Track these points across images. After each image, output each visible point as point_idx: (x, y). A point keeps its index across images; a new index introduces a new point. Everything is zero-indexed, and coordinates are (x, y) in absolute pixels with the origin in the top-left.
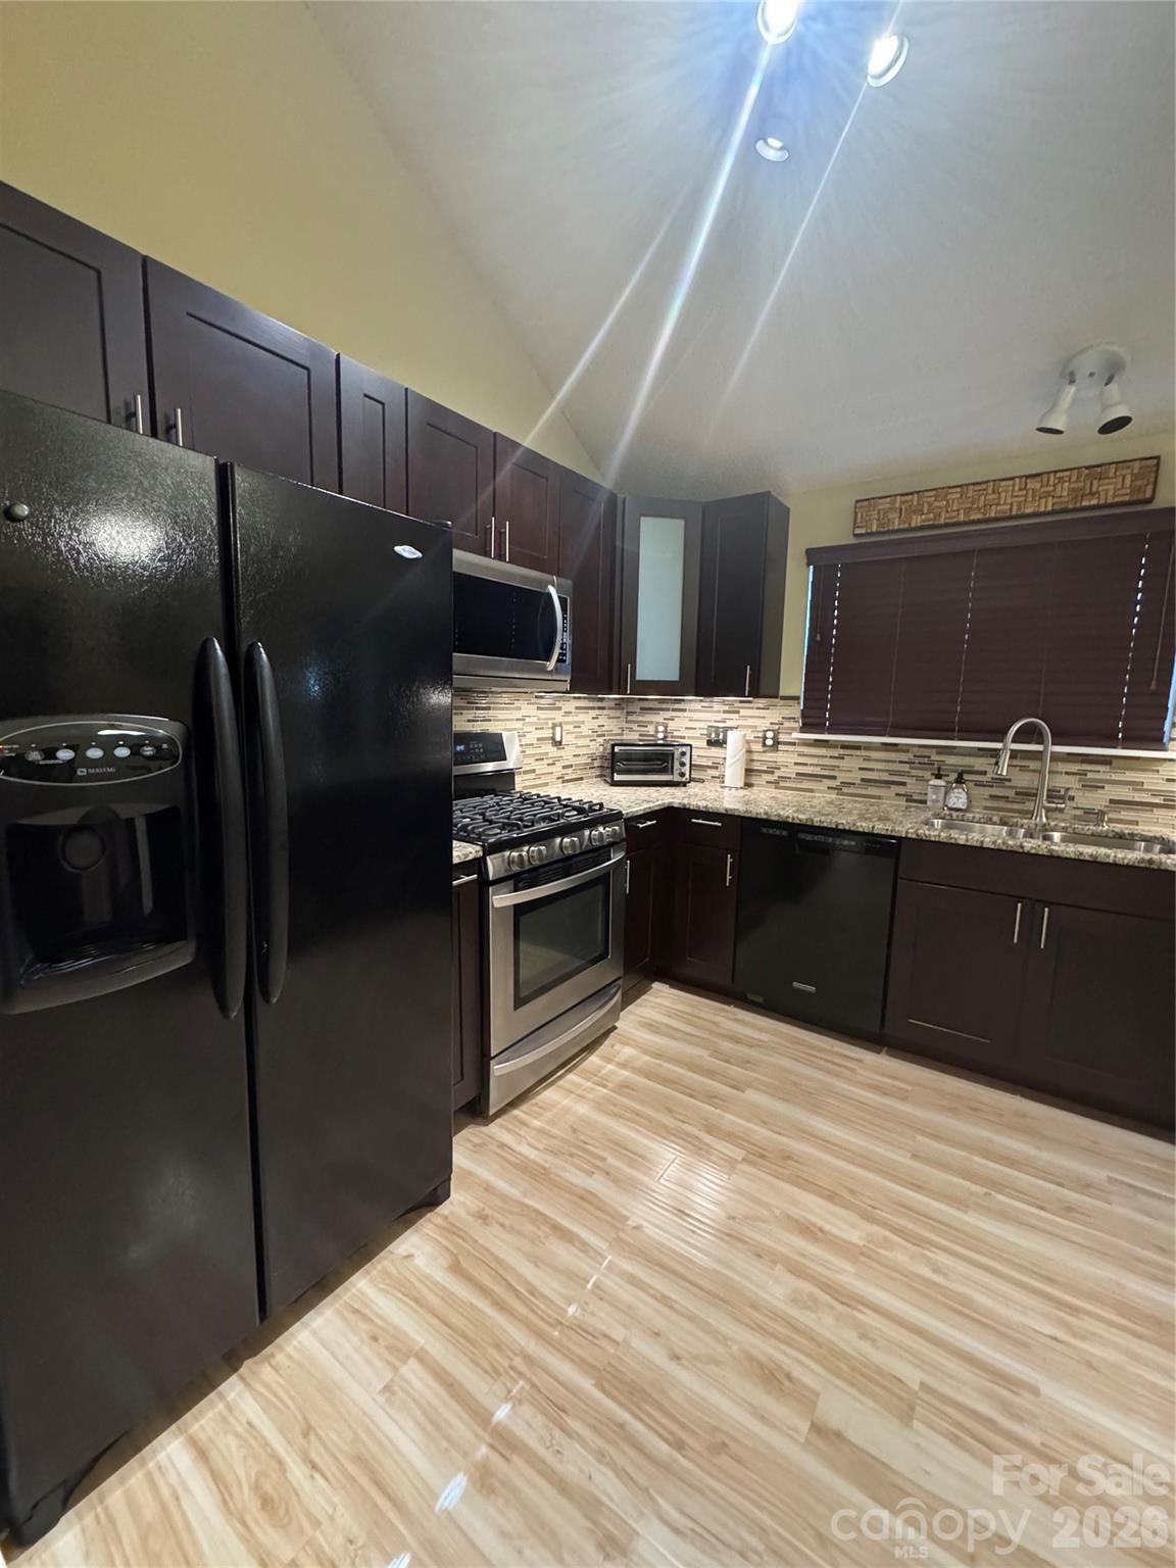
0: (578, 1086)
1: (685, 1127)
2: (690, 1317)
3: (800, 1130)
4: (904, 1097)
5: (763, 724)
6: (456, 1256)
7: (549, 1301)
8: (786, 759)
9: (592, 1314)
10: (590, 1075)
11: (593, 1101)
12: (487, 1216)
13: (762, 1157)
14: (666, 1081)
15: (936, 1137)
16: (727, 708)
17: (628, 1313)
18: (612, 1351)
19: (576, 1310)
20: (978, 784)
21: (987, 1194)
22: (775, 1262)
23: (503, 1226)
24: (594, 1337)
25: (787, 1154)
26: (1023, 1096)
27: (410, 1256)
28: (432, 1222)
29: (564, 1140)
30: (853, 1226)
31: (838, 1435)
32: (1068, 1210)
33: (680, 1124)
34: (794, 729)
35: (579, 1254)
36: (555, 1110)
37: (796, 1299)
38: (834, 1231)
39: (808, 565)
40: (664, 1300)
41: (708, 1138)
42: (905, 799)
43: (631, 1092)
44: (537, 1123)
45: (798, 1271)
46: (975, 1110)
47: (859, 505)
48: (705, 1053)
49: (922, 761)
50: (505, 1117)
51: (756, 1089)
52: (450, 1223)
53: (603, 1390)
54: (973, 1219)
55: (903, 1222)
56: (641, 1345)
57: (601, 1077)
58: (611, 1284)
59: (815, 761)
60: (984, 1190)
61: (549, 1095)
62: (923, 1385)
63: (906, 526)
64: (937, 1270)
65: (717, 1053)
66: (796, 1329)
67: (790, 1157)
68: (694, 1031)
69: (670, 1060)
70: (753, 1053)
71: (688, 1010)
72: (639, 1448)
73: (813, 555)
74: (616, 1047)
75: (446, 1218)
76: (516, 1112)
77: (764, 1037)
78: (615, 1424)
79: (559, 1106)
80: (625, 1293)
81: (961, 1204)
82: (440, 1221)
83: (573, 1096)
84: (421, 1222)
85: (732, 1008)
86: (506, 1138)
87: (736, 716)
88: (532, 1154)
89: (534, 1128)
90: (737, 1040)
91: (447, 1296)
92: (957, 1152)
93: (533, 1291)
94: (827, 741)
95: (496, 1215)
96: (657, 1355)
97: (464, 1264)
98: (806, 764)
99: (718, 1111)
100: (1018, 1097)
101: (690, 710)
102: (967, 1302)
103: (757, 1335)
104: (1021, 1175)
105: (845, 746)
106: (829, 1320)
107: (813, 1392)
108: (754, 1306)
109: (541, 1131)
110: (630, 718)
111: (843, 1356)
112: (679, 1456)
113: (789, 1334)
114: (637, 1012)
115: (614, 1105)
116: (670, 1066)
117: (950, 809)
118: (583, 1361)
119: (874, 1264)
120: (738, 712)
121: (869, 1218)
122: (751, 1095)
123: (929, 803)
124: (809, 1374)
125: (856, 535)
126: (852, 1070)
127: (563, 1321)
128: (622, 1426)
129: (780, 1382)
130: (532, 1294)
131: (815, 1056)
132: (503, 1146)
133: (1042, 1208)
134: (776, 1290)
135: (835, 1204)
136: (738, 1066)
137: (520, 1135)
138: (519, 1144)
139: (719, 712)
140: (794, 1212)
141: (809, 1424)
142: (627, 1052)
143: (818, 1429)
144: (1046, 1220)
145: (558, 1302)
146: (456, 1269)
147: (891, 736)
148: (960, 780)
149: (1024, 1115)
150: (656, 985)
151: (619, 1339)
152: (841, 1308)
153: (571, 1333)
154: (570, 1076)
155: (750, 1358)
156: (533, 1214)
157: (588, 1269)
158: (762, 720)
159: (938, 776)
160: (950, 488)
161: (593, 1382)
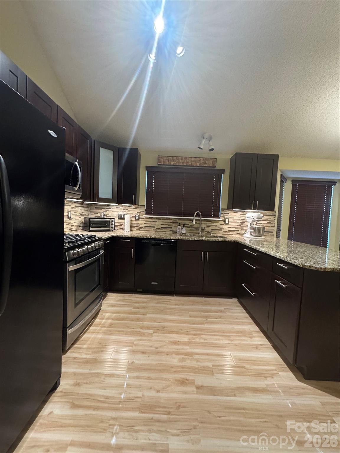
0: (96, 330)
1: (135, 330)
2: (157, 379)
3: (164, 320)
4: (183, 305)
5: (134, 213)
6: (72, 402)
7: (113, 398)
8: (142, 222)
9: (130, 393)
10: (97, 325)
11: (102, 332)
12: (79, 383)
13: (158, 330)
14: (123, 319)
15: (193, 311)
16: (124, 208)
17: (140, 387)
18: (140, 400)
19: (124, 395)
20: (187, 227)
21: (207, 320)
22: (172, 354)
23: (87, 383)
24: (133, 399)
25: (163, 327)
26: (204, 297)
27: (51, 413)
28: (56, 396)
29: (97, 348)
30: (185, 338)
31: (202, 386)
32: (221, 317)
33: (132, 329)
34: (144, 214)
35: (118, 379)
36: (90, 340)
37: (181, 361)
38: (182, 340)
39: (146, 170)
40: (149, 378)
41: (142, 331)
42: (172, 231)
43: (114, 326)
44: (85, 346)
45: (178, 354)
46: (197, 303)
47: (159, 157)
48: (131, 308)
49: (175, 222)
50: (72, 348)
51: (149, 313)
52: (64, 393)
53: (142, 412)
54: (206, 326)
55: (194, 332)
56: (148, 394)
57: (102, 325)
58: (131, 382)
59: (150, 223)
60: (206, 319)
61: (86, 336)
62: (212, 365)
63: (170, 164)
64: (205, 340)
65: (135, 308)
66: (183, 368)
67: (164, 328)
68: (126, 303)
69: (122, 313)
70: (144, 305)
71: (121, 298)
72: (159, 421)
73: (147, 168)
74: (103, 315)
75: (61, 392)
76: (75, 346)
77: (145, 300)
78: (150, 419)
79: (91, 338)
80: (136, 382)
81: (202, 323)
82: (59, 394)
83: (95, 333)
84: (51, 398)
85: (134, 295)
86: (75, 355)
87: (127, 210)
88: (88, 356)
89: (86, 348)
90: (139, 302)
91: (74, 417)
92: (198, 313)
93: (107, 397)
94: (153, 217)
95: (83, 381)
96: (153, 394)
97: (76, 403)
98: (147, 224)
99: (142, 322)
100: (203, 298)
101: (112, 209)
102: (213, 343)
103: (176, 374)
104: (211, 313)
105: (157, 218)
106: (189, 361)
107: (192, 380)
108: (172, 368)
109: (88, 348)
110: (91, 211)
111: (195, 368)
112: (170, 416)
113: (182, 369)
114: (106, 303)
115: (110, 331)
116: (123, 315)
117: (182, 233)
118: (132, 408)
119: (193, 344)
120: (128, 209)
121: (187, 334)
122: (148, 315)
123: (178, 232)
124: (190, 376)
125: (158, 165)
126: (170, 302)
127: (121, 401)
128: (152, 419)
129: (185, 382)
130: (107, 399)
131: (160, 301)
132: (75, 358)
133: (217, 319)
134: (175, 361)
135: (179, 334)
136: (141, 309)
137: (81, 352)
138: (81, 355)
139: (121, 209)
140: (172, 340)
141: (195, 388)
142: (108, 315)
143: (198, 388)
144: (218, 321)
145: (117, 396)
146: (74, 406)
147: (168, 216)
148: (184, 226)
149: (206, 301)
150: (108, 294)
151: (141, 395)
152: (190, 357)
153: (125, 403)
154: (91, 328)
155: (176, 380)
156: (97, 375)
157: (123, 381)
158: (134, 212)
159: (179, 226)
160: (179, 157)
161: (138, 412)
